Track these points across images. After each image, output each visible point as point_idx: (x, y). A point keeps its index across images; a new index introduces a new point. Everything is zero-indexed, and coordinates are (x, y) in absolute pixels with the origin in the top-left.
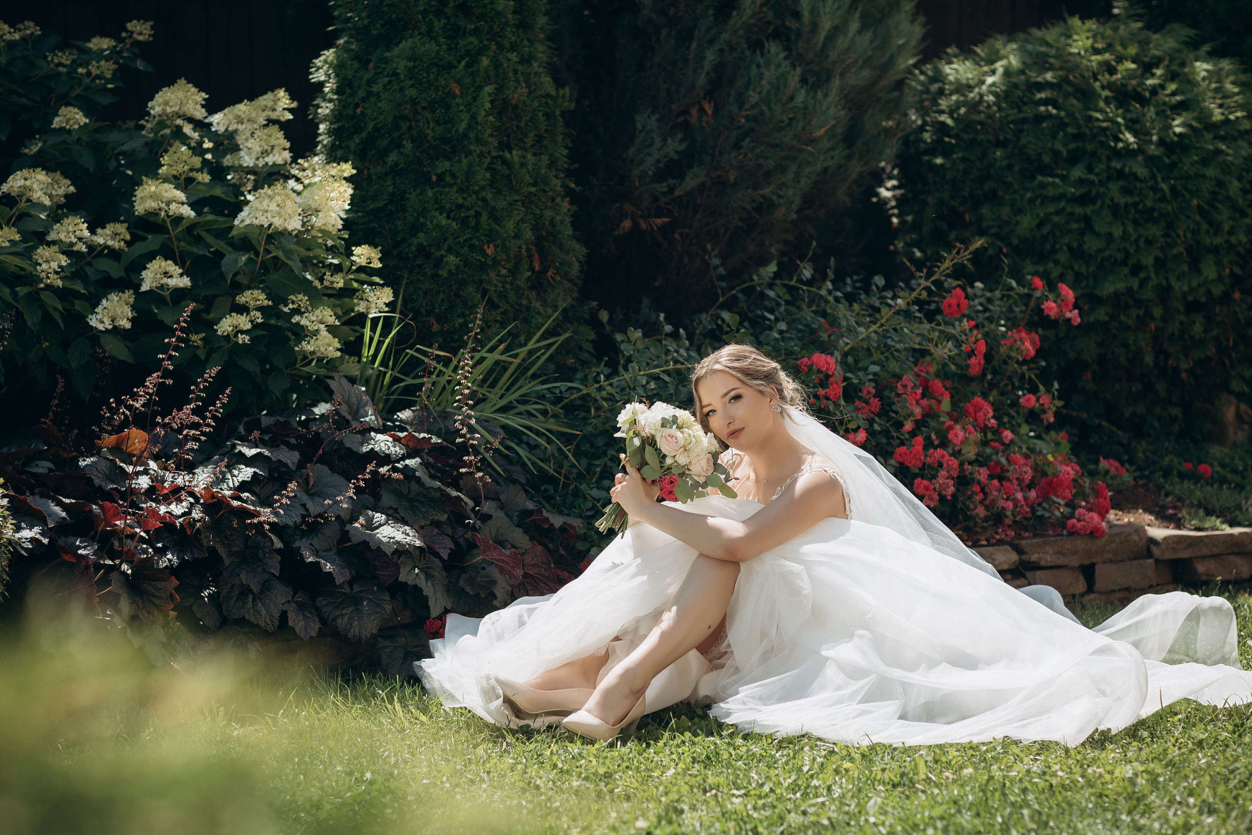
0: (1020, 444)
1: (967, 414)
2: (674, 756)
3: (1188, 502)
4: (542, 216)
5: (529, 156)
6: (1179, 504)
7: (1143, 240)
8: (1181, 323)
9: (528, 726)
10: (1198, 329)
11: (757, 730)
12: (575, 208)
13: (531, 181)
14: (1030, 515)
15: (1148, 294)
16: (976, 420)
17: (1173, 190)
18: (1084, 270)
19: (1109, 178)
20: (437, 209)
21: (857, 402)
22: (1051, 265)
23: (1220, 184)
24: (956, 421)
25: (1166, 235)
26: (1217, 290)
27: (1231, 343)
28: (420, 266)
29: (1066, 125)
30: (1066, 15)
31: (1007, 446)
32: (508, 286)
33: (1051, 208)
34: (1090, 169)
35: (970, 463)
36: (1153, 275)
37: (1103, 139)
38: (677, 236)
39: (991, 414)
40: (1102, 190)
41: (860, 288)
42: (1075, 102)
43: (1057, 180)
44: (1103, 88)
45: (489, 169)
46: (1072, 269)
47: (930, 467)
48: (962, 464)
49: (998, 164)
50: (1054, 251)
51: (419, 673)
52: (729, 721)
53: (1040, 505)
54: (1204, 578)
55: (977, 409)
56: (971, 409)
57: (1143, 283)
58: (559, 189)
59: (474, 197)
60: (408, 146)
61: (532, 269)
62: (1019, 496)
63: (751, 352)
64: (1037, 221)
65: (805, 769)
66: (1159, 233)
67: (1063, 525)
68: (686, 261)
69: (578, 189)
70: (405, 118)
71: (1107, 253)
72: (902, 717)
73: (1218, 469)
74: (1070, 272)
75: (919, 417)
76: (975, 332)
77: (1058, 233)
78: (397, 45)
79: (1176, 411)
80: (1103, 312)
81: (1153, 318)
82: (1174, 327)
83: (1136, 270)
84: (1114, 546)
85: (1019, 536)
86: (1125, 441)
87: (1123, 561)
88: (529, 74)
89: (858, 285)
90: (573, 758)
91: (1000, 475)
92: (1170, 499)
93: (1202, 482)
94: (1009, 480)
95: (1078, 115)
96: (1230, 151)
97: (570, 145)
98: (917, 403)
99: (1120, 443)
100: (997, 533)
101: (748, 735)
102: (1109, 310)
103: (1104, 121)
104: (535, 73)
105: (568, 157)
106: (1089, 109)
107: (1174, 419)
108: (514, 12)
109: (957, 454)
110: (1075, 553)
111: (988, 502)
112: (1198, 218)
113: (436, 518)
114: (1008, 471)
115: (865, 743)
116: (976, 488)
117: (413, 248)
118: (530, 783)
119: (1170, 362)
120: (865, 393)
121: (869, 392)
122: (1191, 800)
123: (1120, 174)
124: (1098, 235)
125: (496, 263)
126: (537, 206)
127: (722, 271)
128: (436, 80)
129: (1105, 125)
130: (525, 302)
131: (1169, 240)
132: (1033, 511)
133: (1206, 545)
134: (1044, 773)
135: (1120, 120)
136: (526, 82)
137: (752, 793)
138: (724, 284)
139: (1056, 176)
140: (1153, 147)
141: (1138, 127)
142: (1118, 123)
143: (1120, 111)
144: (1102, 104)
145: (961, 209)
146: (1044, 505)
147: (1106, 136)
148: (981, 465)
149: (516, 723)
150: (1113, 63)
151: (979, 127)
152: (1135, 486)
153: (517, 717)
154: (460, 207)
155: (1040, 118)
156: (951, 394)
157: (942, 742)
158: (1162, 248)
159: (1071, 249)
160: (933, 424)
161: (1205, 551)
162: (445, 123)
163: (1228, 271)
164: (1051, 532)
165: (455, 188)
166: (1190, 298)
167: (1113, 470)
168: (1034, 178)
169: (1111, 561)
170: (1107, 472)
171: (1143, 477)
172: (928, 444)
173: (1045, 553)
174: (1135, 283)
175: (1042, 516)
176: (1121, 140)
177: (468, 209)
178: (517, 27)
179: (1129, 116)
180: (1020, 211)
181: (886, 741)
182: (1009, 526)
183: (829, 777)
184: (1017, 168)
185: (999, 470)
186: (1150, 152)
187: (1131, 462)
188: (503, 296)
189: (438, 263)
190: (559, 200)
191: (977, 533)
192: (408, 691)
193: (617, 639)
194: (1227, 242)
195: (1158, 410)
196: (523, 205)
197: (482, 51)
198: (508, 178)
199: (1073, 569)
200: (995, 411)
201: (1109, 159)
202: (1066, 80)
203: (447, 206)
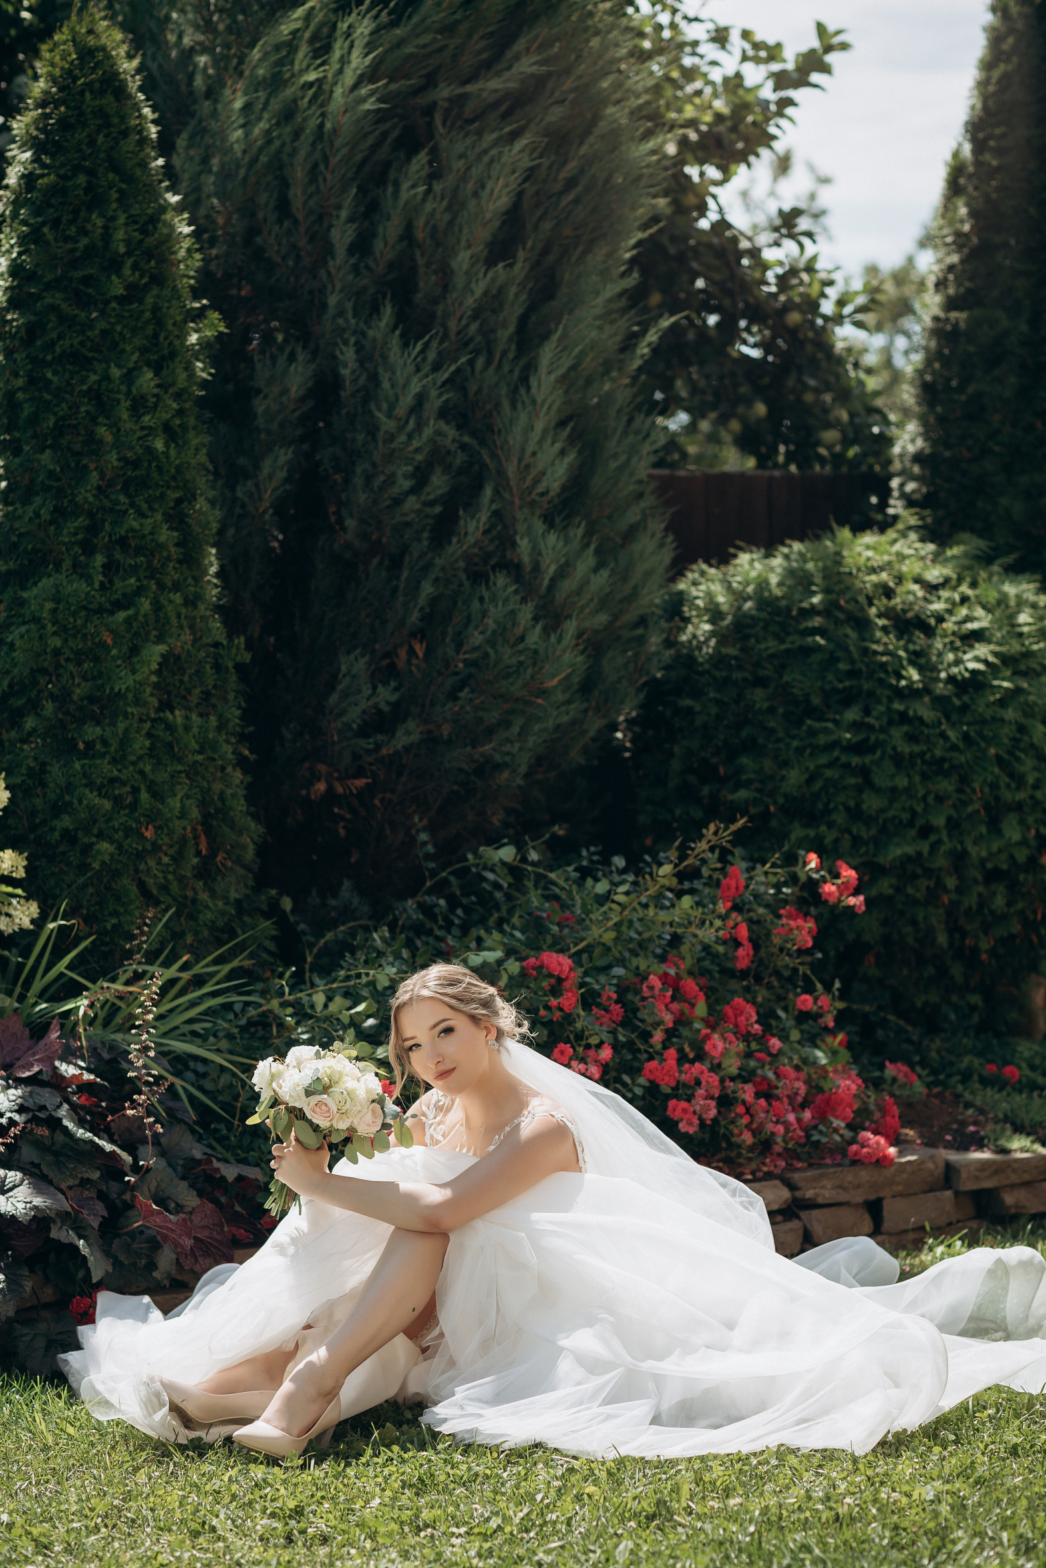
0: (790, 1054)
1: (724, 1018)
2: (380, 1480)
3: (991, 1115)
4: (209, 789)
5: (194, 717)
6: (981, 1118)
7: (932, 796)
8: (980, 895)
9: (200, 1439)
10: (999, 902)
11: (479, 1440)
12: (249, 779)
13: (197, 747)
14: (803, 1140)
15: (941, 862)
16: (736, 1025)
17: (966, 737)
18: (864, 834)
19: (890, 723)
20: (86, 786)
21: (595, 1010)
22: (823, 828)
23: (1022, 729)
24: (713, 1027)
25: (959, 791)
26: (1021, 856)
27: (1039, 917)
28: (63, 854)
29: (838, 660)
30: (835, 526)
31: (775, 1057)
32: (170, 877)
33: (823, 760)
34: (867, 712)
35: (732, 1079)
36: (945, 838)
37: (882, 675)
38: (377, 802)
39: (755, 1018)
40: (882, 737)
41: (598, 862)
42: (849, 631)
43: (830, 725)
44: (880, 616)
45: (149, 735)
46: (849, 832)
47: (685, 1085)
48: (722, 1081)
49: (758, 706)
50: (827, 811)
51: (65, 1370)
52: (445, 1429)
53: (815, 1127)
54: (1013, 1211)
55: (739, 1012)
56: (730, 1012)
57: (934, 847)
58: (230, 756)
59: (131, 768)
60: (49, 707)
61: (198, 853)
62: (791, 1117)
63: (465, 974)
64: (806, 776)
65: (539, 1497)
66: (950, 788)
67: (844, 1152)
68: (388, 832)
69: (252, 757)
70: (44, 671)
71: (890, 814)
72: (656, 1420)
73: (1027, 1072)
74: (847, 836)
75: (671, 1025)
76: (734, 915)
77: (831, 790)
78: (35, 584)
79: (975, 999)
80: (886, 884)
81: (946, 890)
82: (971, 901)
83: (926, 831)
84: (905, 1176)
85: (790, 1168)
86: (915, 1038)
87: (916, 1194)
88: (194, 618)
89: (595, 858)
90: (256, 1485)
91: (767, 1093)
92: (970, 1112)
93: (1009, 1088)
94: (778, 1099)
95: (852, 648)
96: (1031, 689)
97: (243, 704)
98: (666, 1006)
99: (909, 1041)
100: (764, 1164)
101: (469, 1445)
102: (894, 881)
103: (883, 654)
104: (202, 617)
105: (241, 719)
106: (864, 640)
107: (973, 1008)
108: (177, 545)
109: (716, 1068)
110: (859, 1186)
111: (754, 1126)
112: (996, 770)
113: (86, 1175)
114: (777, 1088)
115: (612, 1455)
116: (740, 1109)
117: (57, 835)
118: (204, 1523)
119: (967, 942)
120: (605, 998)
121: (609, 998)
122: (1005, 1535)
123: (904, 717)
124: (878, 790)
125: (156, 848)
126: (203, 778)
127: (430, 849)
128: (85, 626)
129: (884, 659)
130: (190, 894)
131: (963, 797)
132: (808, 1136)
133: (1014, 1171)
134: (828, 1499)
135: (902, 653)
136: (190, 627)
137: (476, 1530)
138: (432, 865)
139: (828, 720)
140: (941, 685)
141: (923, 661)
142: (900, 657)
143: (902, 643)
144: (879, 634)
145: (714, 760)
146: (821, 1127)
147: (887, 672)
148: (746, 1081)
149: (185, 1436)
150: (891, 584)
151: (733, 662)
152: (928, 1096)
153: (187, 1427)
154: (112, 780)
155: (808, 651)
156: (706, 994)
157: (704, 1452)
158: (954, 806)
159: (848, 809)
160: (685, 1032)
161: (1014, 1178)
162: (94, 678)
163: (1033, 832)
164: (828, 1161)
165: (108, 758)
166: (989, 866)
167: (901, 1077)
168: (800, 723)
169: (901, 1195)
170: (894, 1080)
171: (936, 1083)
172: (682, 1058)
173: (823, 1187)
174: (925, 847)
175: (818, 1142)
176: (903, 677)
177: (123, 784)
178: (180, 562)
179: (911, 647)
180: (785, 764)
181: (637, 1454)
182: (779, 1155)
183: (568, 1505)
184: (781, 711)
185: (765, 1087)
186: (938, 692)
187: (923, 1063)
188: (164, 888)
189: (87, 849)
190: (229, 769)
191: (740, 1165)
192: (51, 1393)
193: (308, 1327)
194: (1032, 797)
195: (954, 998)
196: (188, 777)
197: (139, 591)
198: (170, 745)
199: (857, 1206)
200: (758, 1013)
201: (890, 700)
202: (835, 605)
203: (98, 782)
